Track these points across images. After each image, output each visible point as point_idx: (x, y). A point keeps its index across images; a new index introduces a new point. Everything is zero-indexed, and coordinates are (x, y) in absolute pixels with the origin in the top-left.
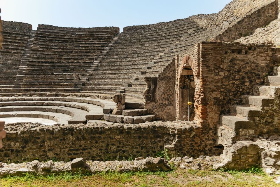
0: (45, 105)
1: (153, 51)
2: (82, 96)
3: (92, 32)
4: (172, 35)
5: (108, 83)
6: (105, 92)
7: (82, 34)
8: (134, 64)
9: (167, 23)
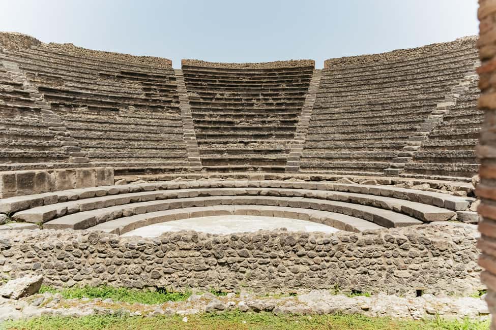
0: (265, 194)
1: (413, 99)
2: (313, 179)
3: (270, 70)
4: (435, 71)
5: (351, 157)
6: (350, 172)
7: (254, 74)
8: (385, 122)
9: (411, 50)
